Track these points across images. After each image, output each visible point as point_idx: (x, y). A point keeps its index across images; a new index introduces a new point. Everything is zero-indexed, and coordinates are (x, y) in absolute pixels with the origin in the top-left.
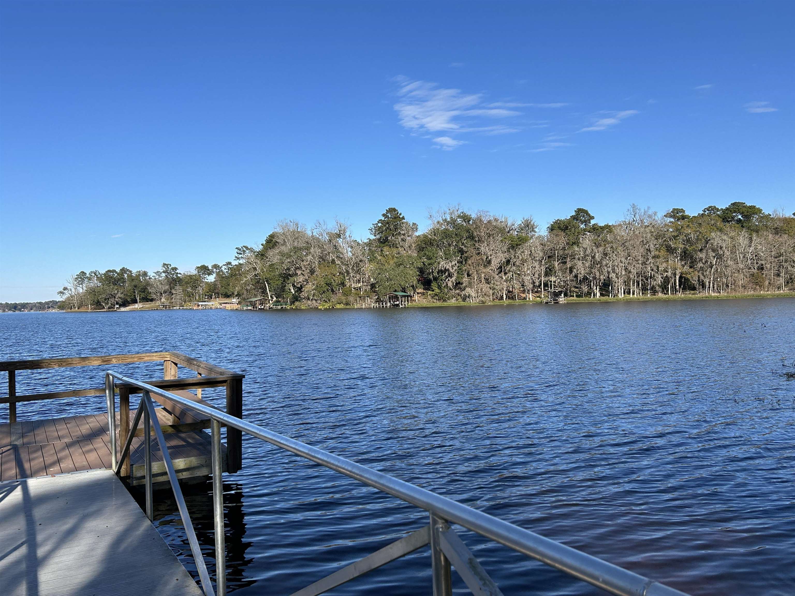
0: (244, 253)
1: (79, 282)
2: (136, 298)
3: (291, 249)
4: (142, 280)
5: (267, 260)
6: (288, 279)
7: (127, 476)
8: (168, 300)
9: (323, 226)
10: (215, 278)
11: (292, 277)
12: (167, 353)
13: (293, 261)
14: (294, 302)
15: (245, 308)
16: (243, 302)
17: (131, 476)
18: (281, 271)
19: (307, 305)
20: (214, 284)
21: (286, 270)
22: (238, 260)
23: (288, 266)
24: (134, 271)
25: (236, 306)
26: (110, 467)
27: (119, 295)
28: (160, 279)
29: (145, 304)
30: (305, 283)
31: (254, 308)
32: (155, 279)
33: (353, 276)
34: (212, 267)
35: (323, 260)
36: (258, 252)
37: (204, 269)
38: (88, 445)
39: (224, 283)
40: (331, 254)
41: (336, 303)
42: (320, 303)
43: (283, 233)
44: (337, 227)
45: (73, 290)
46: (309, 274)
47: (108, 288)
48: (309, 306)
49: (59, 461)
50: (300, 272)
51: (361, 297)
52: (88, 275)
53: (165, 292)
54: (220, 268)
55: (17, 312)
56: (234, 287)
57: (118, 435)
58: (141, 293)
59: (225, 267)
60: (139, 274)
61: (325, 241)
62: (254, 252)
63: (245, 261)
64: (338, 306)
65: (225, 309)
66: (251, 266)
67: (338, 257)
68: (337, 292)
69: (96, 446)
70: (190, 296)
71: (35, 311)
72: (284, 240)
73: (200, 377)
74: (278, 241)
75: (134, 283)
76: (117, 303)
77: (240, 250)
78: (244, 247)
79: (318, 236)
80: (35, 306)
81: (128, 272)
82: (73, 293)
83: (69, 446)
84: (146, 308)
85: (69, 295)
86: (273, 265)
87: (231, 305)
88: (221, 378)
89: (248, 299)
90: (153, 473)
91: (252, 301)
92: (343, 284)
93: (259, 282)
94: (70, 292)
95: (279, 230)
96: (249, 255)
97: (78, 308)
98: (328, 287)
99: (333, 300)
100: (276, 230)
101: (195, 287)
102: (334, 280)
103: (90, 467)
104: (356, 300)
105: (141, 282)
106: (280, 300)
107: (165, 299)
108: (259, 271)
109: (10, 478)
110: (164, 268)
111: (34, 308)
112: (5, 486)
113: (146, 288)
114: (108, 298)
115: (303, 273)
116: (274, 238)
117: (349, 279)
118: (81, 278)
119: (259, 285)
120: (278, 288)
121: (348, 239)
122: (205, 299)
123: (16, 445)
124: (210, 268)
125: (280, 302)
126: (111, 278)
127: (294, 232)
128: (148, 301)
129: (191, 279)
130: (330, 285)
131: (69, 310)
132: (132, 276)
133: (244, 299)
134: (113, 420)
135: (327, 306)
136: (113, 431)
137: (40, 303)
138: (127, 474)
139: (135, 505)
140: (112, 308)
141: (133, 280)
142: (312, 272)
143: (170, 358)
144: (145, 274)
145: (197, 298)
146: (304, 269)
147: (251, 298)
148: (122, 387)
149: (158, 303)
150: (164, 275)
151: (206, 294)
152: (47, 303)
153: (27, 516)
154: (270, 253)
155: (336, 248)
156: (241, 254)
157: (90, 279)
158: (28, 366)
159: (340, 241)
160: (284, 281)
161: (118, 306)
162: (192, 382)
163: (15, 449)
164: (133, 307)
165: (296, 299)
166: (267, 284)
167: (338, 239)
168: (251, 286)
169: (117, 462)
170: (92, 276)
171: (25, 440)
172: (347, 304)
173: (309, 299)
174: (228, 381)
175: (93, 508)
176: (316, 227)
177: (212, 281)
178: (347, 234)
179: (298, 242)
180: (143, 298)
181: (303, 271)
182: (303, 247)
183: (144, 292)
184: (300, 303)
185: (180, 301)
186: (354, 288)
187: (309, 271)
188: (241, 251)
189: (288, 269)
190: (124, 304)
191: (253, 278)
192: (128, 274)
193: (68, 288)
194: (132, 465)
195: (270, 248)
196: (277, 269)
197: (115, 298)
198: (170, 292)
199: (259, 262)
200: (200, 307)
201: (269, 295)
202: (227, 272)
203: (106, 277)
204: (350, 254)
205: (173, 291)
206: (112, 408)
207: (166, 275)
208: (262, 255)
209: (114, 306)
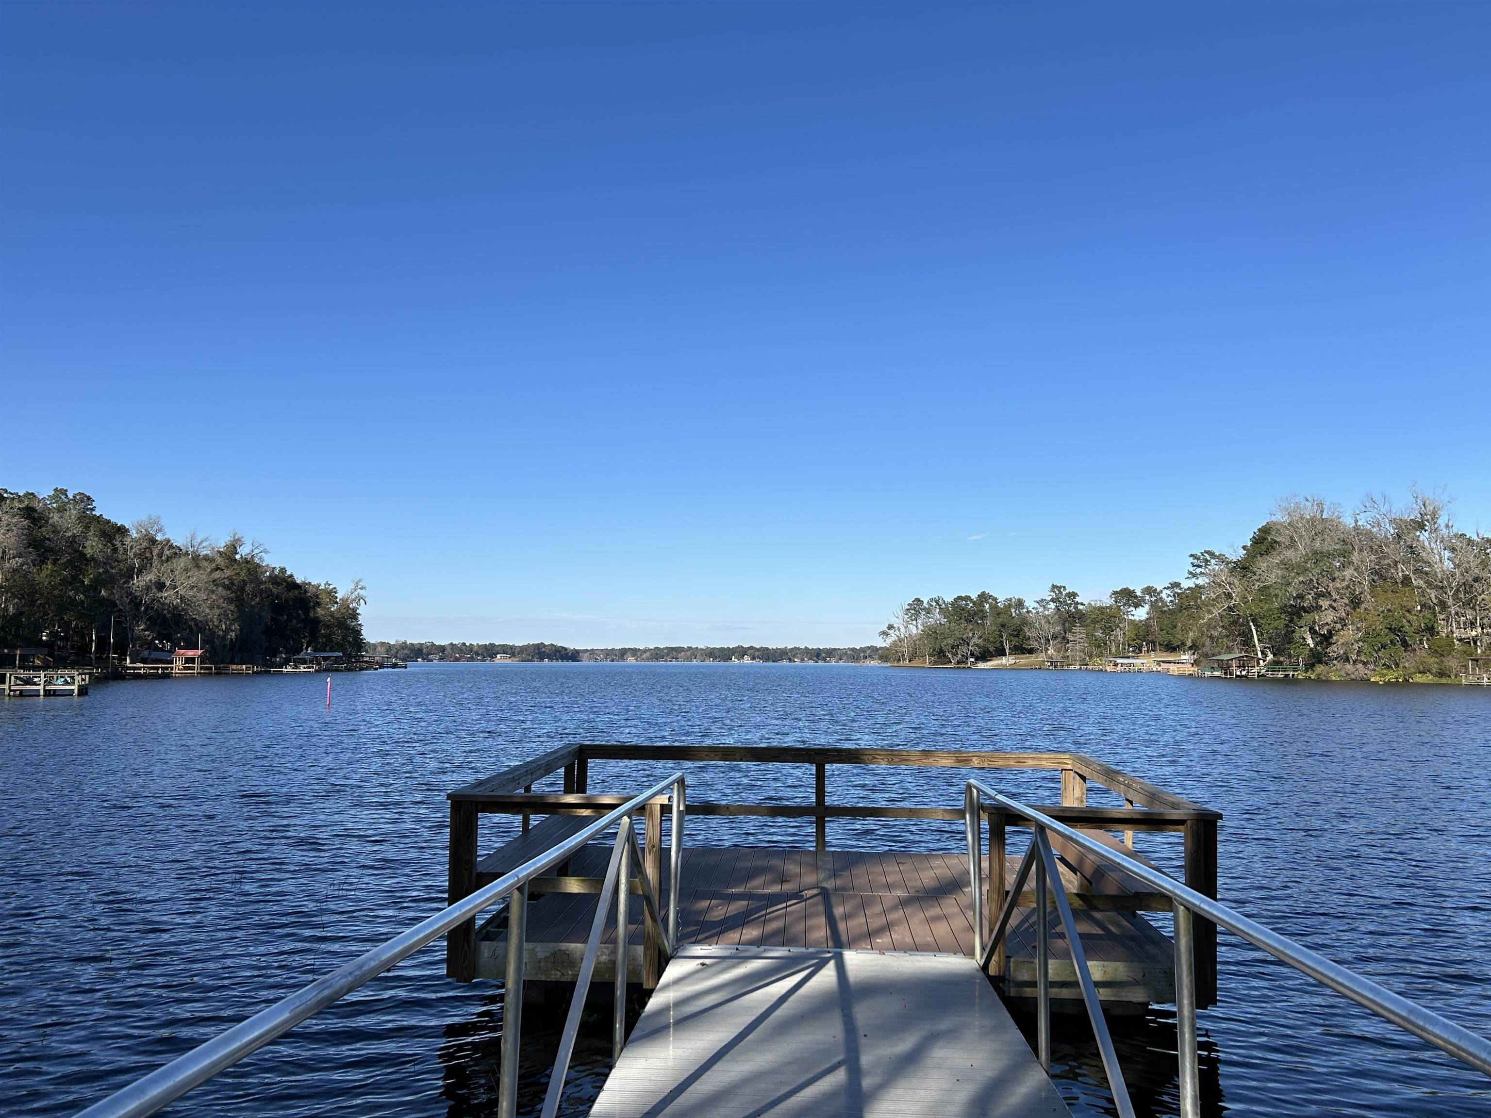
0: (1206, 565)
1: (911, 617)
2: (1002, 645)
3: (1307, 555)
4: (1014, 615)
5: (1255, 577)
6: (1300, 617)
7: (999, 976)
8: (1059, 652)
9: (1381, 507)
10: (1148, 614)
11: (1308, 612)
12: (1067, 756)
13: (1311, 580)
14: (1313, 665)
15: (1208, 674)
16: (1204, 662)
17: (1007, 977)
18: (1285, 601)
19: (1343, 673)
20: (1146, 624)
21: (1294, 598)
22: (1194, 580)
23: (1300, 591)
24: (1001, 598)
25: (1189, 669)
26: (971, 953)
27: (975, 640)
28: (1046, 612)
29: (1018, 658)
30: (1339, 626)
31: (1226, 673)
32: (1037, 613)
33: (1457, 614)
34: (1142, 592)
35: (1381, 577)
36: (1234, 563)
37: (1127, 596)
38: (933, 906)
39: (1166, 622)
40: (1400, 566)
41: (1413, 670)
42: (1374, 670)
43: (1289, 524)
44: (1415, 506)
45: (902, 630)
46: (1348, 608)
47: (957, 627)
48: (1348, 674)
49: (888, 927)
50: (1327, 603)
51: (1477, 660)
52: (925, 605)
53: (1054, 637)
54: (1158, 594)
55: (821, 663)
56: (1186, 629)
57: (984, 897)
58: (1012, 638)
59: (1168, 592)
60: (1009, 604)
61: (1386, 537)
62: (1228, 563)
63: (1207, 581)
64: (1419, 678)
65: (1166, 674)
66: (1220, 591)
67: (1416, 571)
68: (1416, 646)
69: (947, 911)
70: (1100, 647)
71: (845, 662)
72: (1292, 538)
73: (1130, 807)
74: (1278, 539)
75: (1001, 620)
76: (972, 655)
77: (1198, 559)
78: (1207, 552)
79: (1369, 527)
80: (846, 653)
81: (990, 601)
82: (902, 635)
83: (904, 903)
84: (1021, 665)
85: (897, 638)
86: (1268, 587)
87: (1179, 665)
88: (1175, 814)
89: (1213, 655)
90: (1050, 980)
91: (1222, 660)
92: (1431, 630)
93: (1236, 623)
94: (897, 633)
95: (1280, 517)
96: (1217, 567)
97: (910, 661)
98: (1393, 636)
99: (1407, 665)
100: (1274, 519)
101: (1109, 630)
102: (1409, 621)
103: (938, 948)
104: (1466, 667)
105: (1013, 618)
106: (1282, 659)
107: (1055, 651)
108: (1236, 600)
109: (817, 943)
110: (1053, 594)
111: (844, 658)
112: (811, 956)
113: (1021, 630)
114: (958, 646)
115: (1334, 605)
116: (1269, 534)
117: (1447, 620)
118: (914, 609)
119: (1238, 628)
120: (1277, 634)
121: (1445, 531)
122: (1129, 652)
123: (824, 888)
124: (1139, 593)
125: (1281, 663)
126: (963, 610)
127: (1313, 519)
128: (1024, 653)
129: (1103, 613)
130: (1400, 631)
131: (896, 664)
132: (997, 607)
133: (1206, 656)
134: (977, 869)
135: (1391, 676)
136: (977, 889)
137: (853, 650)
138: (999, 972)
139: (1015, 1035)
140: (963, 662)
141: (998, 614)
142: (1355, 602)
143: (1073, 765)
144: (1020, 604)
145: (1113, 650)
146: (1335, 596)
147: (1220, 653)
148: (994, 811)
149: (1042, 657)
150: (1052, 605)
151: (1130, 642)
152: (863, 650)
153: (844, 1016)
154: (1262, 564)
155: (1413, 553)
156: (1199, 566)
157: (928, 611)
158: (843, 758)
159: (1424, 536)
160: (1291, 621)
161: (973, 660)
162: (1117, 816)
163: (825, 895)
164: (999, 662)
165: (1317, 658)
166: (1253, 627)
167: (1418, 533)
168: (1220, 630)
169: (983, 949)
170: (932, 606)
171: (839, 882)
172: (1441, 674)
173: (1347, 660)
174: (1189, 822)
175: (945, 1024)
176: (1364, 509)
177: (1143, 618)
178: (1441, 522)
179: (1323, 540)
180: (1015, 646)
181: (1335, 601)
182: (1335, 551)
183: (1017, 636)
184: (1327, 668)
185: (1082, 654)
186: (1460, 640)
187: (1347, 602)
188: (1201, 560)
189: (1301, 597)
190: (984, 656)
191: (1224, 613)
192: (990, 604)
193: (895, 626)
194: (1008, 957)
195: (1262, 555)
196: (1276, 596)
197: (968, 645)
198: (1064, 638)
199: (1236, 582)
200: (1119, 668)
201: (1259, 649)
202: (1171, 601)
203: (954, 609)
204: (1448, 565)
205: (1070, 637)
206: (976, 848)
207: (1056, 607)
208: (1244, 568)
209: (967, 659)
